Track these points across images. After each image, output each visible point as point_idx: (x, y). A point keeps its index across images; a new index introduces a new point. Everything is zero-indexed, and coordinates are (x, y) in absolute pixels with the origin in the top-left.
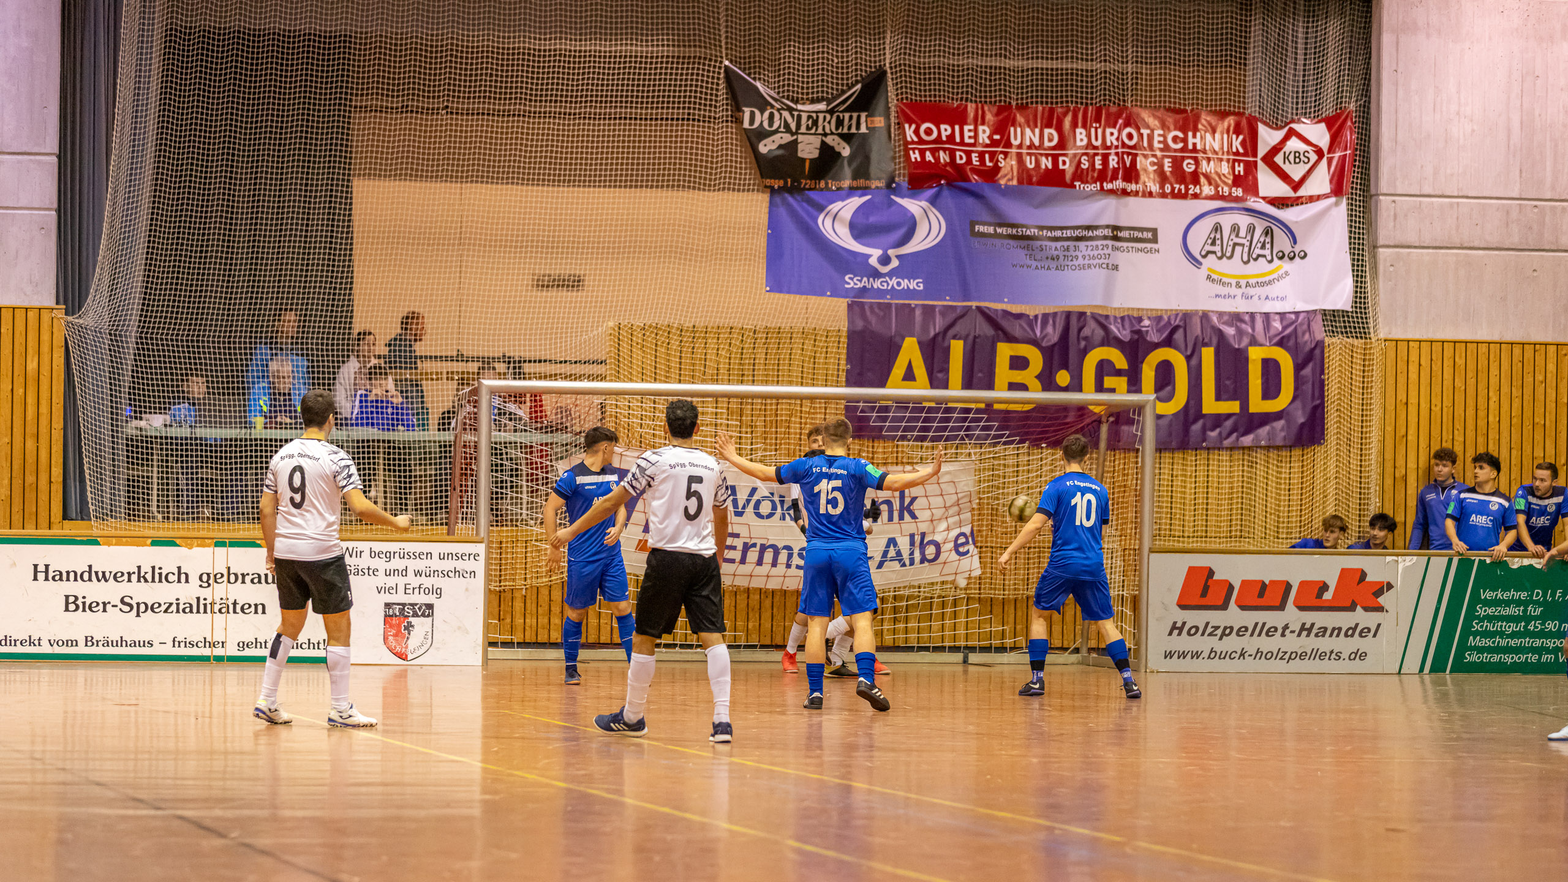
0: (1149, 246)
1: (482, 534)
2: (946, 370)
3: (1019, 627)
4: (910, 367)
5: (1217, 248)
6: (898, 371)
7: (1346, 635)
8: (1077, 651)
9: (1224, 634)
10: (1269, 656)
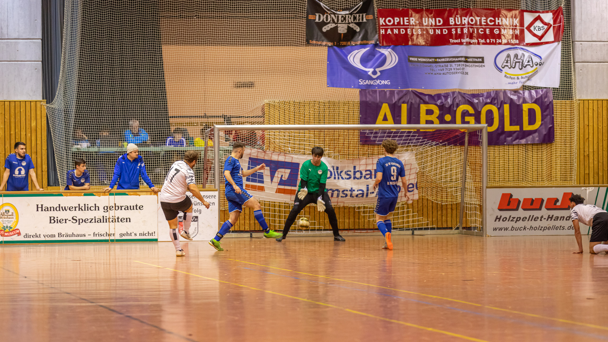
0: (480, 64)
1: (217, 187)
2: (400, 116)
3: (434, 219)
4: (385, 115)
5: (509, 64)
6: (381, 117)
7: (566, 220)
8: (458, 228)
9: (517, 220)
10: (535, 229)
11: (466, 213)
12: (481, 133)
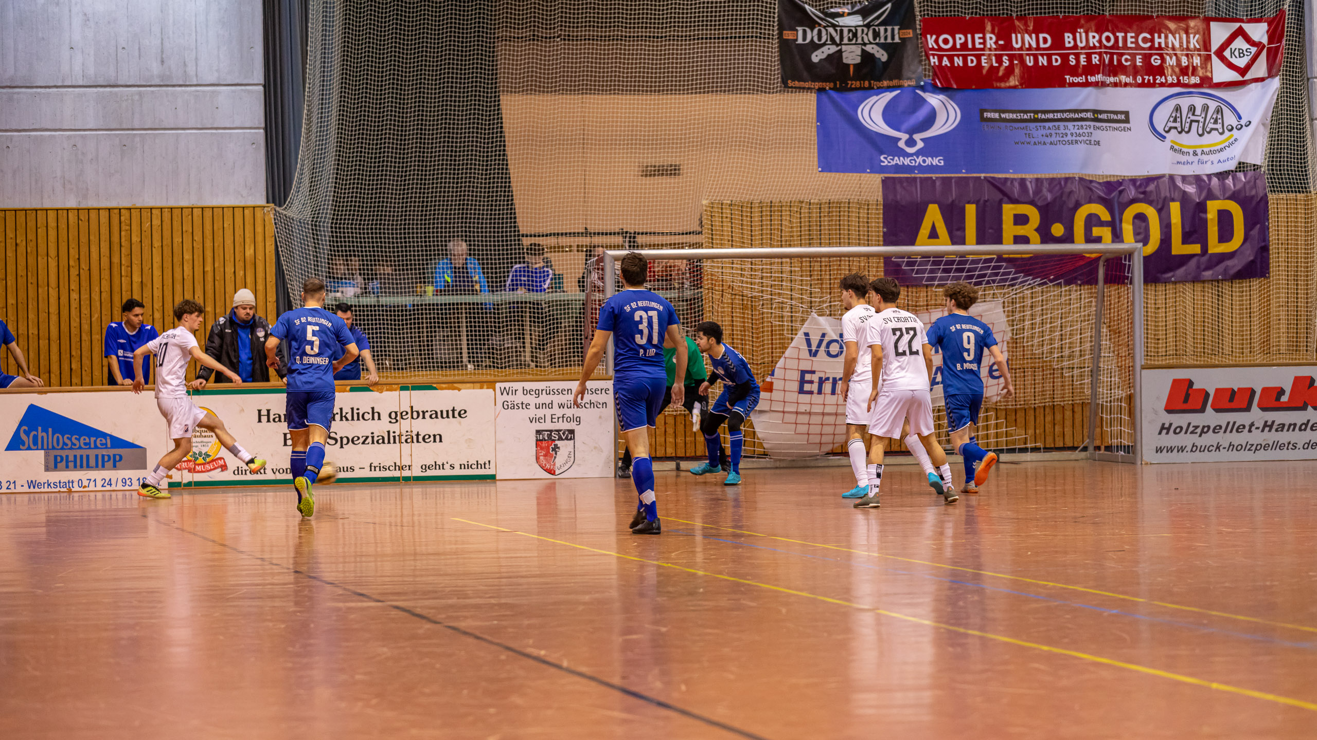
0: (1122, 125)
2: (962, 229)
3: (1038, 431)
4: (934, 227)
5: (1178, 125)
6: (925, 231)
7: (1300, 430)
8: (1085, 449)
9: (1202, 432)
10: (1239, 448)
11: (1102, 418)
12: (1129, 261)
